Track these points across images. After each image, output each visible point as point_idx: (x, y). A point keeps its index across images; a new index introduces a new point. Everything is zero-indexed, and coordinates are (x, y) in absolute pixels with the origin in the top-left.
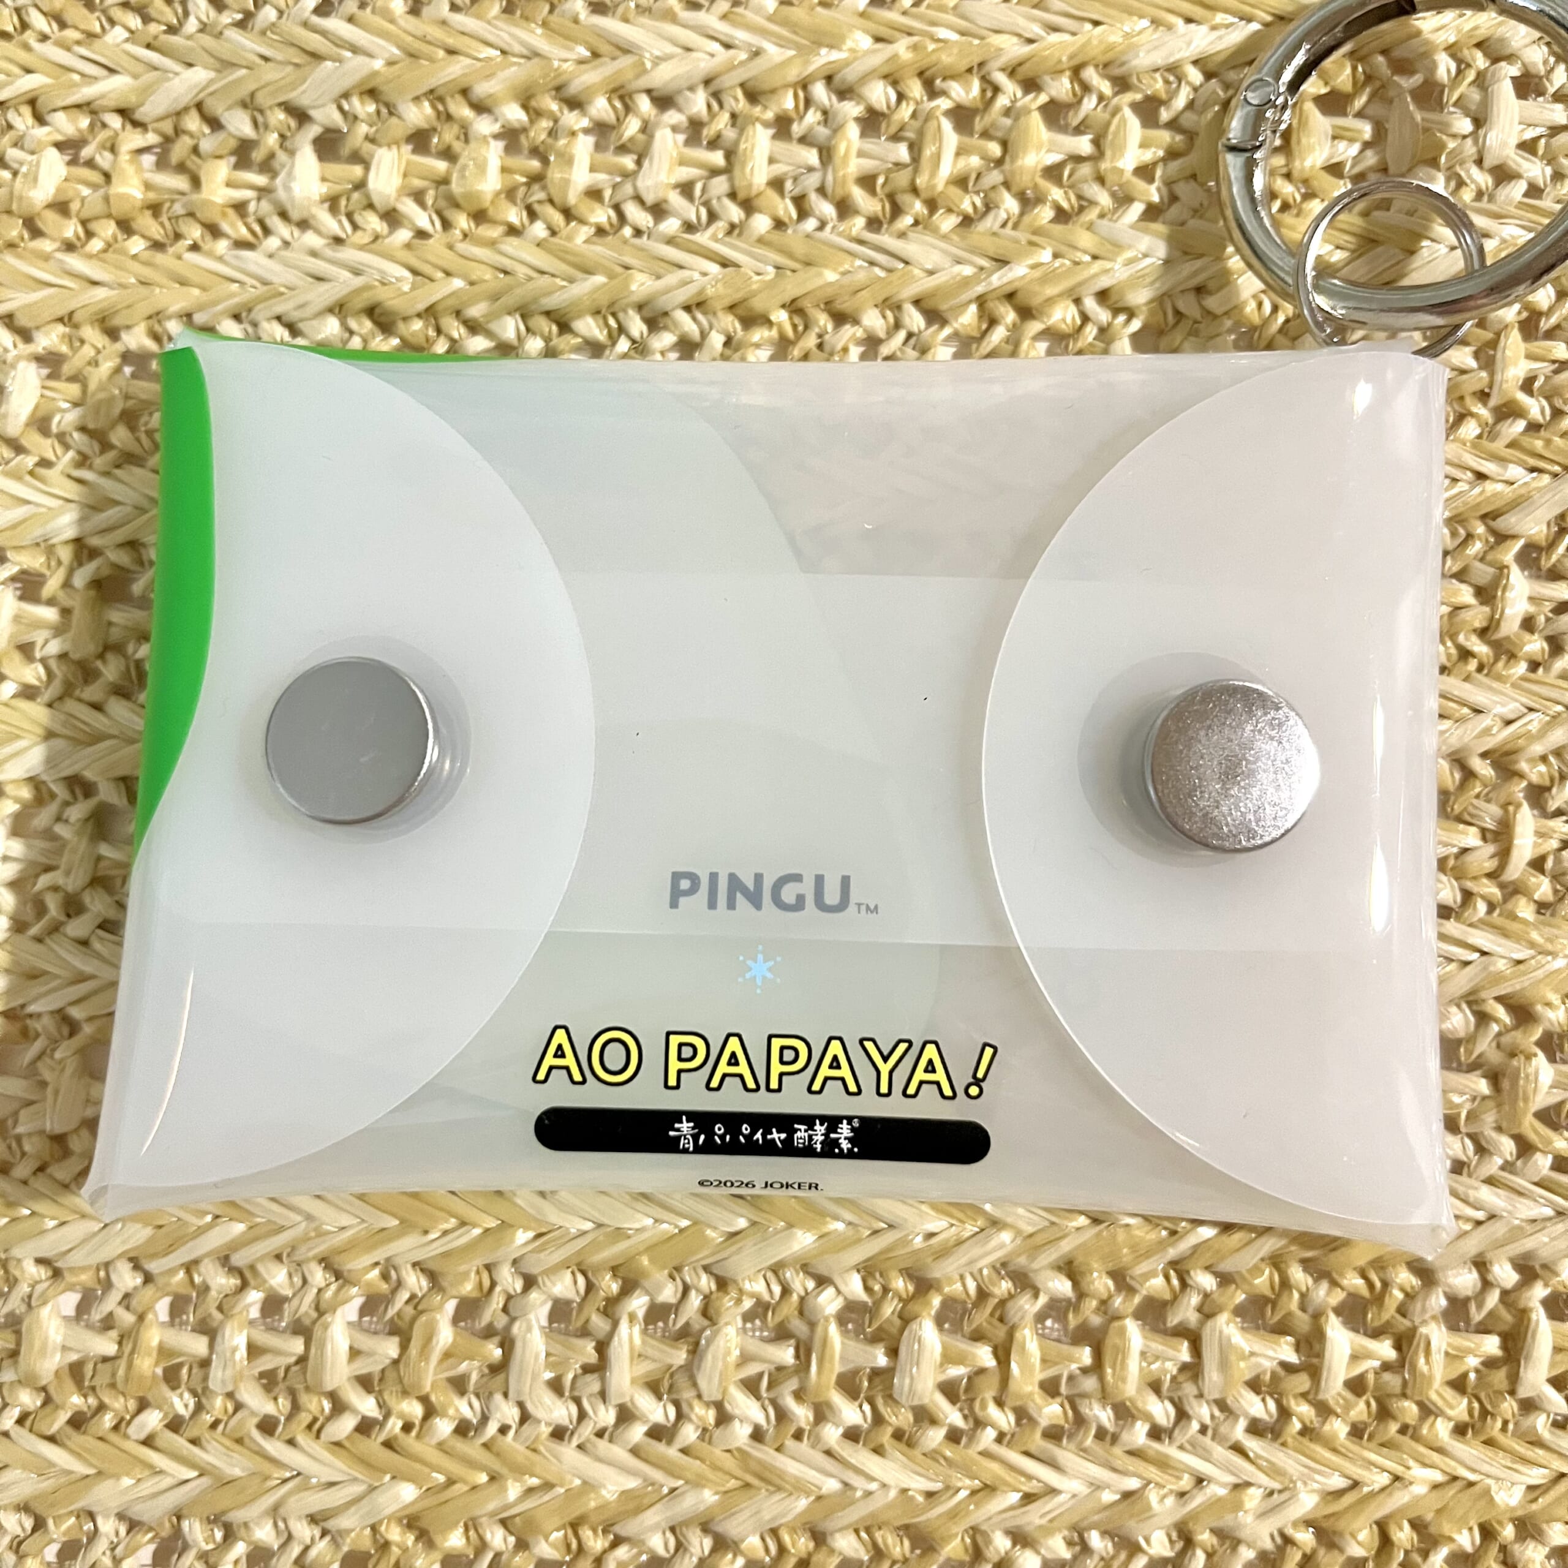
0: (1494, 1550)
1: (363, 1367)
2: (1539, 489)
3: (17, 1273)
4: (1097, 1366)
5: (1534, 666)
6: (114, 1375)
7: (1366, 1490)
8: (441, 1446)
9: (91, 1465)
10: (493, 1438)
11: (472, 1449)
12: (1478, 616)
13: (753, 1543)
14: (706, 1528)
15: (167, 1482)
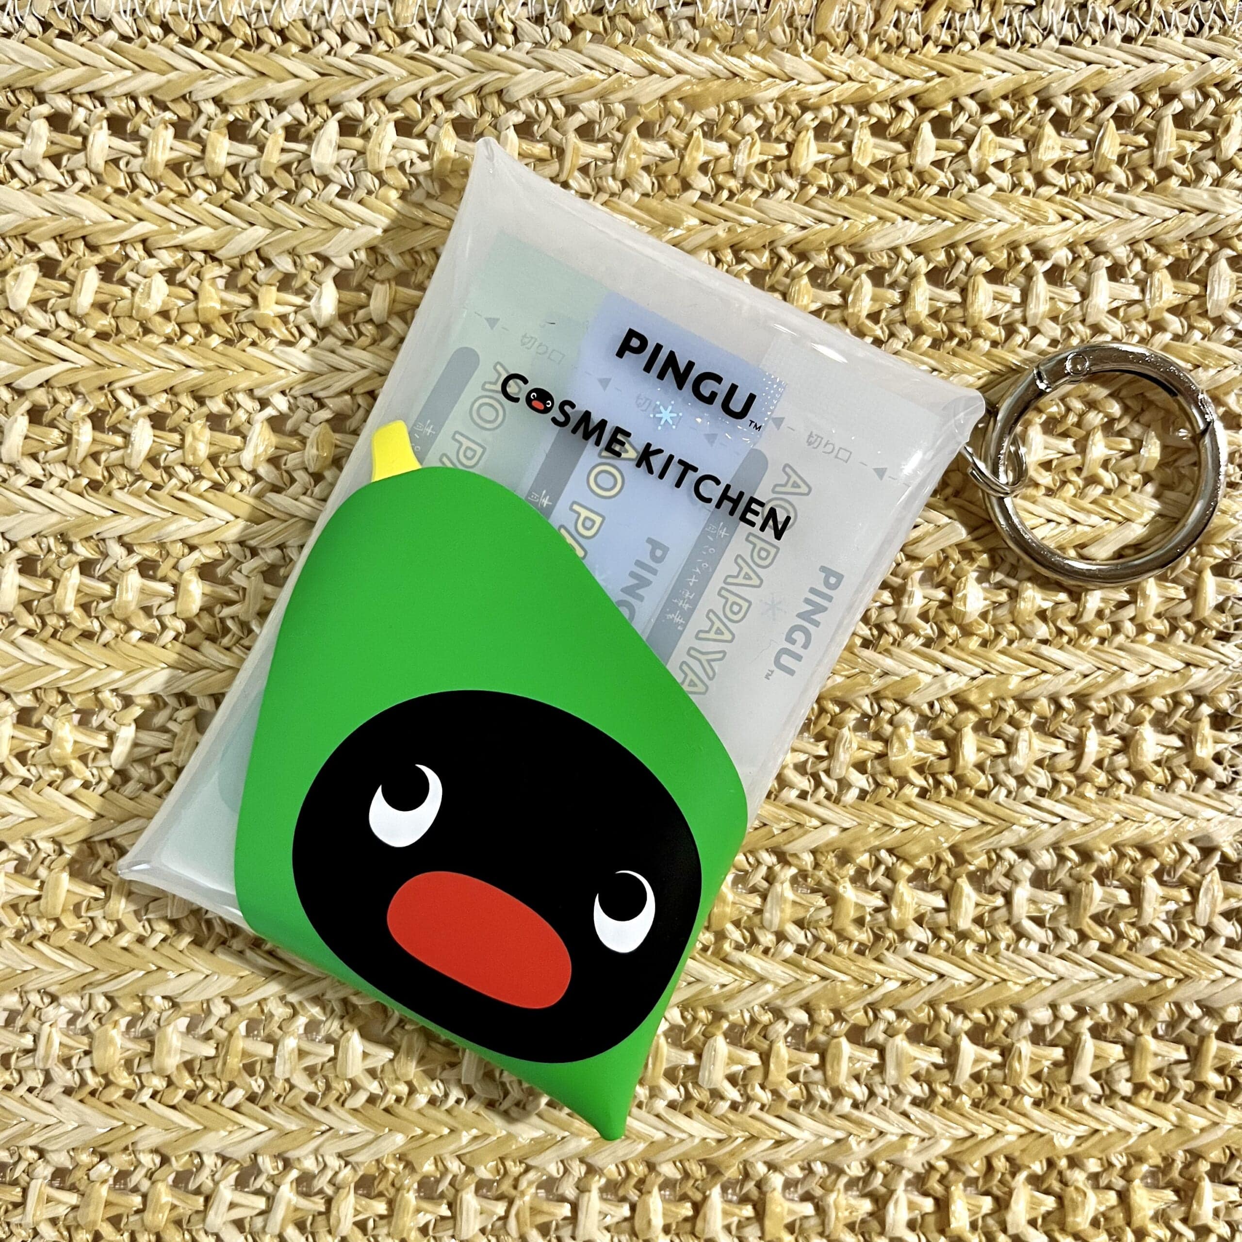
0: (1055, 1174)
1: (370, 1063)
2: (1110, 532)
3: (150, 1005)
4: (822, 1066)
5: (1102, 640)
6: (214, 1068)
7: (980, 1137)
8: (420, 1111)
9: (199, 1123)
10: (452, 1107)
11: (439, 1114)
12: (1069, 609)
13: (612, 1171)
14: (582, 1161)
15: (249, 1133)
